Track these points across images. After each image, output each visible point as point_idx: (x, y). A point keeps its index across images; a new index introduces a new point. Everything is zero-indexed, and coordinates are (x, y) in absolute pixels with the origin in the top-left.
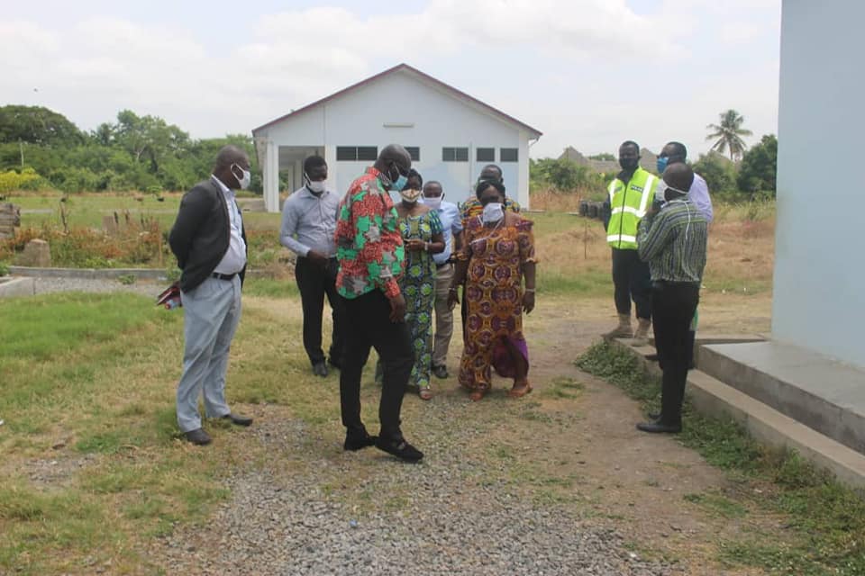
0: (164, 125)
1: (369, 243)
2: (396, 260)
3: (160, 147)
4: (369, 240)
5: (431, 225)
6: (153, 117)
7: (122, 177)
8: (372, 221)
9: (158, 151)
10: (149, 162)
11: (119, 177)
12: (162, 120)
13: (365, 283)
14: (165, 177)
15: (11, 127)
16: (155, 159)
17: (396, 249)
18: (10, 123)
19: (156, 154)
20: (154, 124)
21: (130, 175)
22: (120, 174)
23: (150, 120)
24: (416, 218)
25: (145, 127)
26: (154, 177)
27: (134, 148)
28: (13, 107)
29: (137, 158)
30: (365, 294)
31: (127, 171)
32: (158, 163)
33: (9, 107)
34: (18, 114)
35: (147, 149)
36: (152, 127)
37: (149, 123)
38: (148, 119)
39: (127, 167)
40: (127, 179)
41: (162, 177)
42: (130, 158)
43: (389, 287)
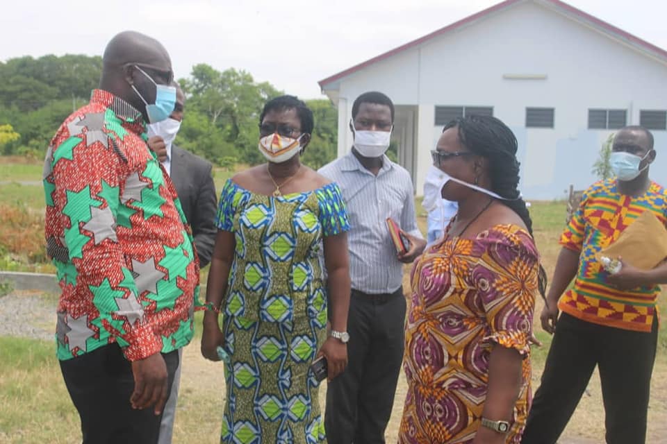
0: (251, 80)
1: (92, 246)
2: (166, 277)
3: (245, 109)
4: (93, 238)
5: (321, 215)
6: (237, 71)
7: (194, 145)
8: (98, 198)
9: (241, 114)
10: (229, 127)
11: (190, 145)
12: (249, 75)
13: (90, 332)
14: (247, 147)
15: (68, 80)
16: (238, 124)
17: (164, 255)
18: (67, 76)
19: (239, 117)
20: (239, 80)
21: (203, 143)
22: (191, 142)
23: (234, 74)
24: (289, 197)
25: (226, 83)
26: (231, 146)
27: (210, 109)
28: (72, 56)
29: (214, 122)
30: (86, 354)
31: (200, 138)
32: (240, 128)
33: (67, 56)
34: (77, 65)
35: (228, 111)
36: (236, 83)
37: (232, 78)
38: (230, 73)
39: (200, 133)
40: (199, 146)
41: (242, 146)
42: (205, 122)
43: (133, 337)
